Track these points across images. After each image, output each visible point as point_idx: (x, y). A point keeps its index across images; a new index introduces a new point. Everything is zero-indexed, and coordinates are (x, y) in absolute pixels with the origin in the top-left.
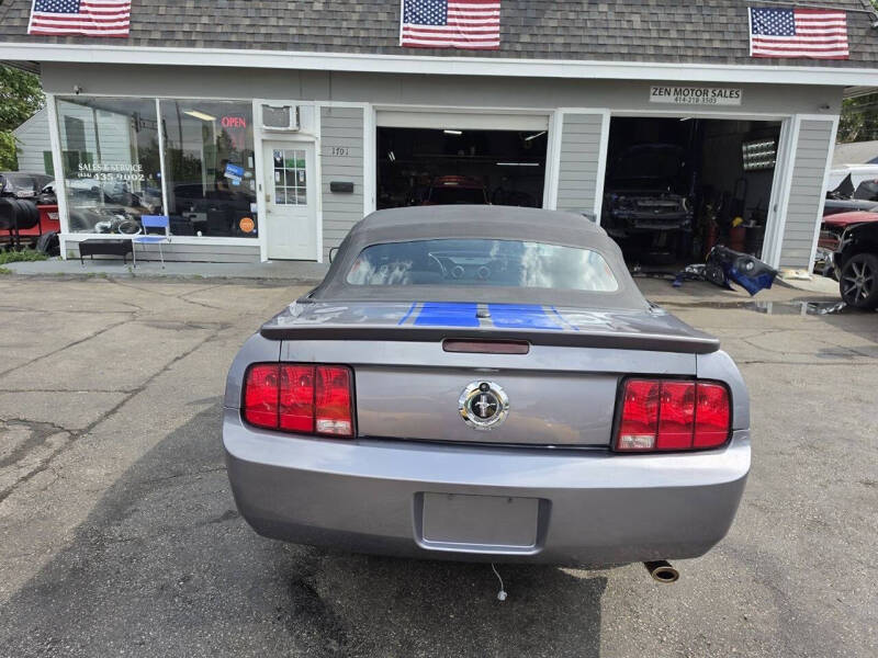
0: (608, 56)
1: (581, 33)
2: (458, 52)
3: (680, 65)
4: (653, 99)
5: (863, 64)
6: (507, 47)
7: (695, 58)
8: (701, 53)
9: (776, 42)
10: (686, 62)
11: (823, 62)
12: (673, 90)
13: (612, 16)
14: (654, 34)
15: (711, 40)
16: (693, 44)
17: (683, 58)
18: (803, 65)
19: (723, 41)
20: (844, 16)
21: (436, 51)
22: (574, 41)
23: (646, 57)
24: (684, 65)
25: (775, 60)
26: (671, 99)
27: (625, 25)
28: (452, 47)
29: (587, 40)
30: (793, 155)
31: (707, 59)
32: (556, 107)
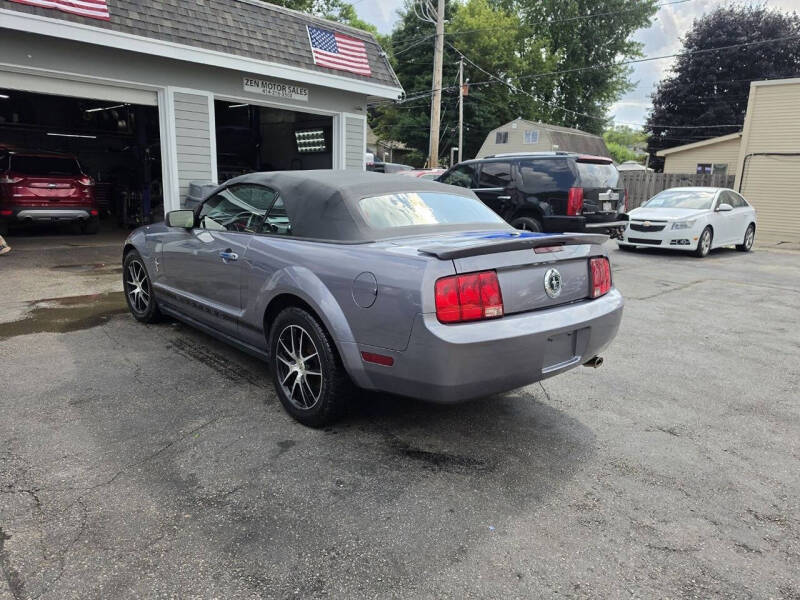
0: (212, 46)
1: (184, 20)
2: (65, 15)
3: (267, 63)
4: (247, 88)
5: (378, 81)
6: (117, 20)
7: (278, 59)
8: (282, 56)
9: (326, 55)
10: (273, 61)
11: (358, 76)
12: (260, 82)
13: (208, 11)
14: (245, 34)
15: (286, 46)
16: (275, 47)
17: (270, 58)
18: (347, 76)
19: (294, 48)
20: (362, 44)
21: (38, 9)
22: (180, 26)
23: (243, 53)
24: (272, 64)
25: (330, 70)
26: (259, 90)
27: (221, 21)
28: (56, 9)
29: (192, 29)
30: (344, 142)
31: (287, 61)
32: (166, 85)
